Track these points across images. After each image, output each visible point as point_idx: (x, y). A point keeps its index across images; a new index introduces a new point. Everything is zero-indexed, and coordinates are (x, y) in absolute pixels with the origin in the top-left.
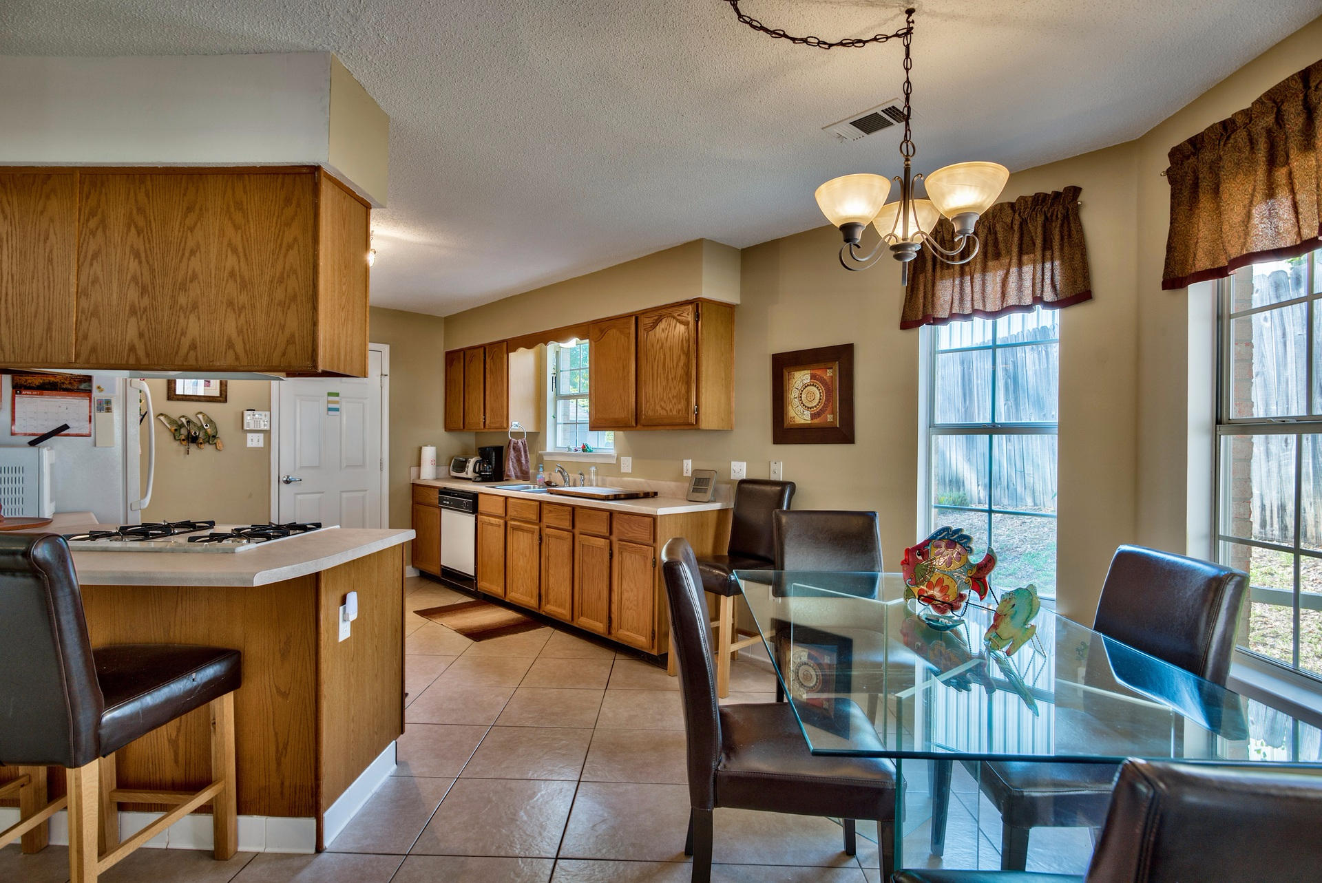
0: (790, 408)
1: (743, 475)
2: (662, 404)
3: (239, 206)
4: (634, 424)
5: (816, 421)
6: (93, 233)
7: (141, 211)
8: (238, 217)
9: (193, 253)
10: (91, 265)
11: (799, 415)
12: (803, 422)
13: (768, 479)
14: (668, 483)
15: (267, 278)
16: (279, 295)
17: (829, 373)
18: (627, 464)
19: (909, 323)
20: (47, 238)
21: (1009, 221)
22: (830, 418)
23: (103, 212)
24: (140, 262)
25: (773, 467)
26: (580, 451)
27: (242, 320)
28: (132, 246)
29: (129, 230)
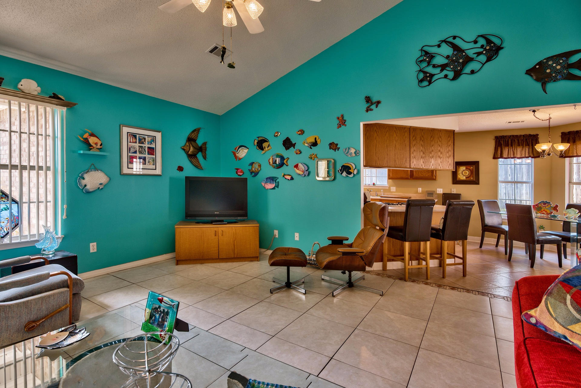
0: (458, 175)
1: (442, 192)
2: (422, 173)
3: (440, 137)
4: (410, 178)
5: (467, 179)
6: (414, 140)
7: (423, 137)
8: (440, 139)
9: (432, 146)
10: (414, 147)
11: (461, 177)
12: (463, 179)
13: (450, 193)
14: (413, 194)
15: (445, 152)
16: (448, 155)
17: (472, 168)
18: (393, 189)
19: (495, 157)
20: (405, 141)
21: (522, 139)
22: (472, 178)
23: (415, 137)
24: (423, 147)
25: (452, 190)
26: (372, 185)
27: (441, 160)
28: (421, 144)
29: (420, 140)
